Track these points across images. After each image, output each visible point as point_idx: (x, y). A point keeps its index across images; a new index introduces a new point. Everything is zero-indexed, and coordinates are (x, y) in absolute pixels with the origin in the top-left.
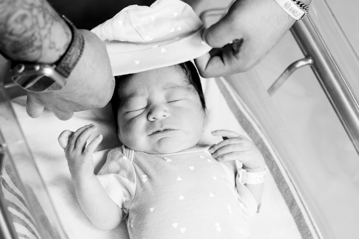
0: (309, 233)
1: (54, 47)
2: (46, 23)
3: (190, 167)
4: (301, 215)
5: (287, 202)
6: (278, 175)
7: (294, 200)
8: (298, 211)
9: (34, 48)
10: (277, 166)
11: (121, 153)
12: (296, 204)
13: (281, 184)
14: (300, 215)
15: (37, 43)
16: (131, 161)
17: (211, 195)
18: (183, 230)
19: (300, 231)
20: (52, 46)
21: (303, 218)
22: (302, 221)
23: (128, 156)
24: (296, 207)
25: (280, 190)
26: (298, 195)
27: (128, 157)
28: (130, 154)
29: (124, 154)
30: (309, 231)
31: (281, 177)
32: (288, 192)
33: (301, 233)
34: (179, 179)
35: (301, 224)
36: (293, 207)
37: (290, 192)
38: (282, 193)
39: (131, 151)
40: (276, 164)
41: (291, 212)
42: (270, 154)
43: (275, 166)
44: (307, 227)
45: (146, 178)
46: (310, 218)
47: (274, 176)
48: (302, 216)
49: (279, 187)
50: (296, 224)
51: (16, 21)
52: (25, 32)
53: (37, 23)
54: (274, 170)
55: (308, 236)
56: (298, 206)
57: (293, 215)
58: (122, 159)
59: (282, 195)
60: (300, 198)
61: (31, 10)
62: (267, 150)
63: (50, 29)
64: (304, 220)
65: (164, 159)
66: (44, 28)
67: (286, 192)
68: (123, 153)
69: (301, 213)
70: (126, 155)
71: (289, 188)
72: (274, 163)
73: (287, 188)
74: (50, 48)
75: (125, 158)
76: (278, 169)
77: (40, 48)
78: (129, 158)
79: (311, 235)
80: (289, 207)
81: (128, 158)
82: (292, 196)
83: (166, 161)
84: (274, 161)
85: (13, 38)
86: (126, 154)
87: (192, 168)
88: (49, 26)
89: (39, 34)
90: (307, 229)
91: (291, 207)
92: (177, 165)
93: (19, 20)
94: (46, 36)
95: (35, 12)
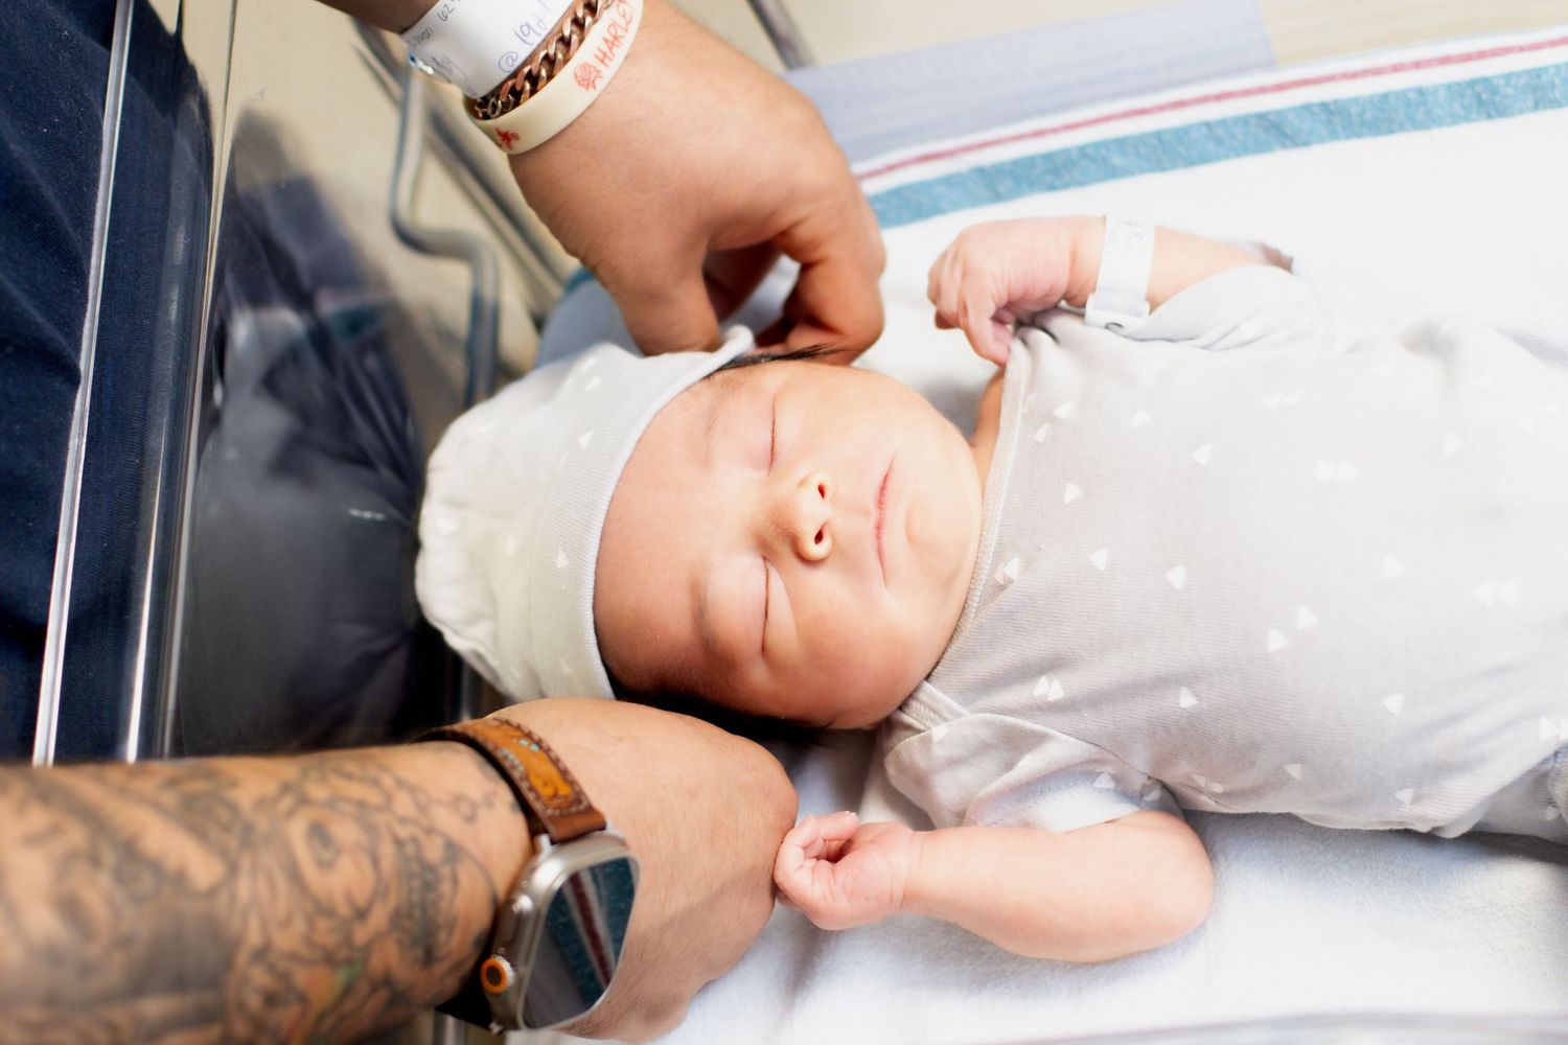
0: (1412, 96)
1: (474, 806)
2: (376, 783)
3: (1067, 500)
4: (1332, 107)
5: (1260, 147)
6: (1142, 150)
7: (1261, 118)
8: (1312, 113)
9: (445, 871)
10: (1104, 144)
11: (917, 736)
12: (1278, 113)
13: (1181, 150)
14: (1331, 112)
15: (434, 852)
16: (959, 715)
17: (1202, 455)
18: (1305, 619)
19: (1391, 131)
20: (465, 809)
21: (1343, 101)
22: (1354, 110)
23: (936, 717)
24: (1291, 116)
25: (1205, 159)
26: (1246, 93)
27: (940, 717)
28: (934, 705)
29: (921, 727)
30: (1402, 95)
31: (1155, 142)
32: (1220, 132)
33: (1402, 128)
34: (1100, 559)
35: (1368, 116)
36: (1288, 131)
37: (1223, 123)
38: (1218, 158)
39: (921, 695)
40: (1096, 145)
41: (1306, 144)
42: (1048, 157)
43: (1103, 152)
44: (1385, 97)
45: (1050, 684)
46: (1354, 76)
47: (1142, 171)
48: (1336, 102)
49: (1191, 162)
50: (1359, 136)
51: (325, 865)
52: (375, 860)
53: (362, 805)
54: (1117, 161)
55: (1424, 103)
56: (1292, 109)
57: (1321, 140)
58: (939, 743)
59: (1228, 157)
60: (1262, 90)
61: (304, 800)
62: (1029, 162)
63: (401, 783)
64: (1356, 101)
65: (1002, 588)
66: (389, 799)
67: (1219, 141)
68: (919, 731)
69: (1324, 106)
70: (928, 724)
71: (1208, 125)
72: (1090, 151)
73: (1204, 130)
74: (471, 819)
75: (939, 732)
76: (1120, 143)
77: (453, 851)
78: (946, 714)
79: (1421, 92)
80: (1284, 146)
81: (946, 720)
82: (1244, 121)
83: (1011, 581)
84: (1082, 149)
85: (379, 917)
86: (925, 721)
87: (1072, 492)
88: (387, 781)
89: (403, 821)
90: (1392, 99)
91: (1286, 135)
92: (1042, 546)
93: (327, 855)
94: (422, 809)
95: (317, 792)
